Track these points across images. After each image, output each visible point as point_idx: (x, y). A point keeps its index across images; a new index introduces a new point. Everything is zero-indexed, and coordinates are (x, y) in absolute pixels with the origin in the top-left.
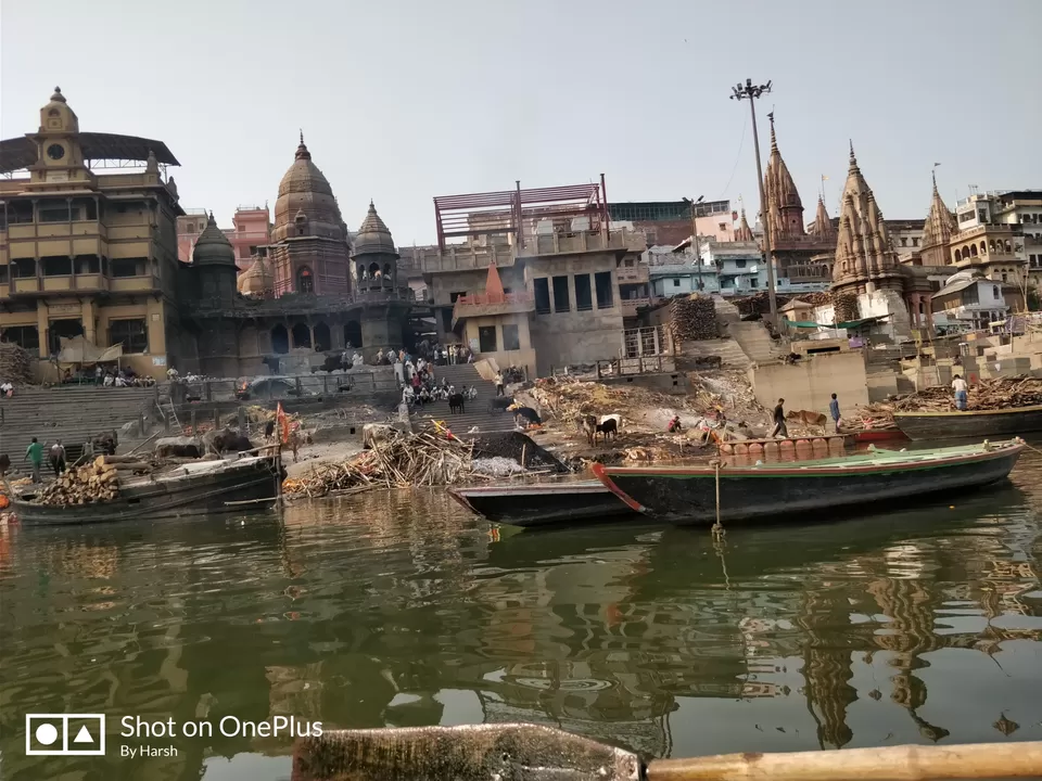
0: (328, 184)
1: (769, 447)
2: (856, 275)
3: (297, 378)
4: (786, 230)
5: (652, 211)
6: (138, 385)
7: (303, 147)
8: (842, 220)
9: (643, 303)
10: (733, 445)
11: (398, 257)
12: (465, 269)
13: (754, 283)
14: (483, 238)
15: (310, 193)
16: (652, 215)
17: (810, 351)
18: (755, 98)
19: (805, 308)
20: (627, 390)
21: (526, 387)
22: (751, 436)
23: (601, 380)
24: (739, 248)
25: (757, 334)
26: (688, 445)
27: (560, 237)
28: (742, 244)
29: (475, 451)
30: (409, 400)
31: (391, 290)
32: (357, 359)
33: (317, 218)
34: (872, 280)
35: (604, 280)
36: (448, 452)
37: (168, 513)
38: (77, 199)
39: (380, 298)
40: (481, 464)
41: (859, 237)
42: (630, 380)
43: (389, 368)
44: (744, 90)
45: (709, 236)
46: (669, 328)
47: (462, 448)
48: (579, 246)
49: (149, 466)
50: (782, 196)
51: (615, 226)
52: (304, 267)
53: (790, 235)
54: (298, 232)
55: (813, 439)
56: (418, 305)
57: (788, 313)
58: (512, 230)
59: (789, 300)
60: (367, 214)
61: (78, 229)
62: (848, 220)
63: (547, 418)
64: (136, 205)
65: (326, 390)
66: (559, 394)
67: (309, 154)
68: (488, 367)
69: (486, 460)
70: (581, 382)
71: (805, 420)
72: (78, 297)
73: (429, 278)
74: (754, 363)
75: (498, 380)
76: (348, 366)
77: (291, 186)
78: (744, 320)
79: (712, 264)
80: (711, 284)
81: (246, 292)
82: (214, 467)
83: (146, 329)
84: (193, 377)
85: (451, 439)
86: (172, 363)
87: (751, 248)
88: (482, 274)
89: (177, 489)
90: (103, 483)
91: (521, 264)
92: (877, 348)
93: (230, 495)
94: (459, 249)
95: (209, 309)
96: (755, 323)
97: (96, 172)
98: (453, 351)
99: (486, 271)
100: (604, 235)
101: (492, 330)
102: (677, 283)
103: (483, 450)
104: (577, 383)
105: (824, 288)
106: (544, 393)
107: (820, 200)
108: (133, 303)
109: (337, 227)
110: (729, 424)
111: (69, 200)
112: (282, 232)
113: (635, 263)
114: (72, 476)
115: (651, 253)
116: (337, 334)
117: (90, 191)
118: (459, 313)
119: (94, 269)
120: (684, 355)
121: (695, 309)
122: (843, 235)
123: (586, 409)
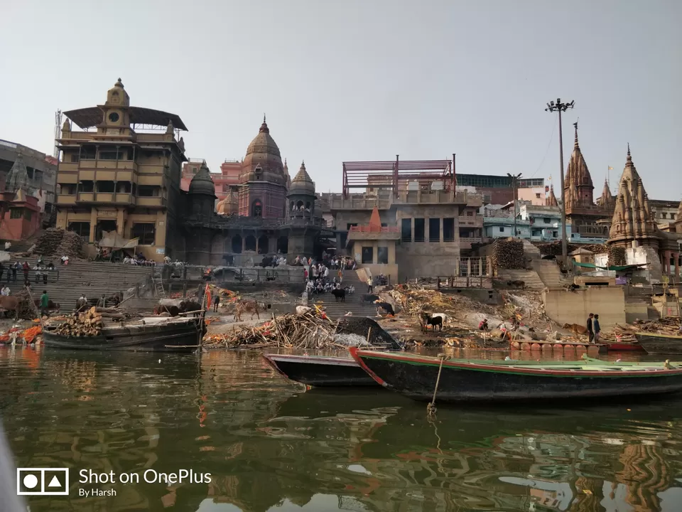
0: (278, 149)
1: (545, 347)
2: (625, 234)
3: (241, 270)
4: (580, 201)
5: (489, 181)
6: (144, 264)
7: (265, 125)
8: (619, 198)
9: (476, 240)
10: (520, 343)
11: (316, 198)
12: (357, 209)
13: (555, 234)
14: (376, 189)
15: (266, 154)
16: (490, 184)
17: (587, 284)
18: (562, 112)
19: (587, 254)
20: (456, 297)
21: (388, 289)
22: (535, 338)
23: (440, 289)
24: (546, 210)
25: (552, 269)
26: (490, 340)
27: (422, 193)
28: (549, 208)
29: (338, 328)
30: (310, 290)
31: (309, 219)
32: (282, 261)
33: (269, 170)
34: (636, 239)
35: (449, 223)
36: (321, 327)
37: (130, 348)
38: (123, 147)
39: (302, 224)
40: (341, 337)
41: (630, 209)
42: (459, 291)
43: (301, 268)
44: (555, 106)
45: (527, 201)
46: (491, 260)
47: (331, 325)
48: (434, 200)
49: (124, 316)
50: (580, 178)
51: (460, 188)
52: (257, 200)
53: (583, 204)
54: (256, 177)
55: (576, 345)
56: (327, 230)
57: (575, 257)
58: (393, 186)
59: (577, 248)
60: (299, 170)
61: (121, 166)
62: (622, 197)
63: (399, 311)
64: (158, 153)
65: (258, 279)
66: (409, 296)
67: (268, 130)
68: (365, 274)
69: (345, 335)
70: (425, 289)
71: (576, 330)
72: (116, 207)
73: (334, 213)
74: (546, 288)
75: (370, 283)
76: (276, 265)
77: (255, 149)
78: (543, 258)
79: (527, 219)
80: (526, 232)
81: (221, 213)
82: (162, 321)
83: (155, 230)
84: (179, 263)
85: (325, 318)
86: (168, 252)
87: (554, 211)
88: (369, 212)
89: (137, 333)
90: (92, 324)
91: (395, 208)
92: (637, 286)
93: (170, 341)
94: (356, 196)
95: (195, 221)
96: (550, 261)
97: (136, 131)
98: (344, 261)
99: (371, 211)
100: (452, 194)
101: (371, 249)
102: (502, 230)
103: (344, 328)
104: (422, 290)
105: (603, 242)
106: (399, 294)
107: (606, 183)
108: (149, 214)
109: (280, 176)
110: (521, 328)
111: (118, 147)
112: (246, 177)
113: (474, 214)
114: (75, 318)
115: (486, 209)
116: (273, 244)
117: (131, 143)
118: (350, 236)
119: (127, 190)
120: (499, 278)
121: (510, 248)
122: (618, 207)
123: (426, 308)
